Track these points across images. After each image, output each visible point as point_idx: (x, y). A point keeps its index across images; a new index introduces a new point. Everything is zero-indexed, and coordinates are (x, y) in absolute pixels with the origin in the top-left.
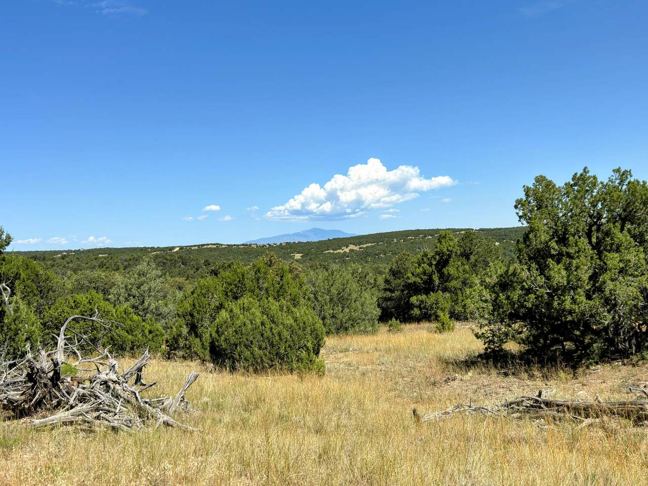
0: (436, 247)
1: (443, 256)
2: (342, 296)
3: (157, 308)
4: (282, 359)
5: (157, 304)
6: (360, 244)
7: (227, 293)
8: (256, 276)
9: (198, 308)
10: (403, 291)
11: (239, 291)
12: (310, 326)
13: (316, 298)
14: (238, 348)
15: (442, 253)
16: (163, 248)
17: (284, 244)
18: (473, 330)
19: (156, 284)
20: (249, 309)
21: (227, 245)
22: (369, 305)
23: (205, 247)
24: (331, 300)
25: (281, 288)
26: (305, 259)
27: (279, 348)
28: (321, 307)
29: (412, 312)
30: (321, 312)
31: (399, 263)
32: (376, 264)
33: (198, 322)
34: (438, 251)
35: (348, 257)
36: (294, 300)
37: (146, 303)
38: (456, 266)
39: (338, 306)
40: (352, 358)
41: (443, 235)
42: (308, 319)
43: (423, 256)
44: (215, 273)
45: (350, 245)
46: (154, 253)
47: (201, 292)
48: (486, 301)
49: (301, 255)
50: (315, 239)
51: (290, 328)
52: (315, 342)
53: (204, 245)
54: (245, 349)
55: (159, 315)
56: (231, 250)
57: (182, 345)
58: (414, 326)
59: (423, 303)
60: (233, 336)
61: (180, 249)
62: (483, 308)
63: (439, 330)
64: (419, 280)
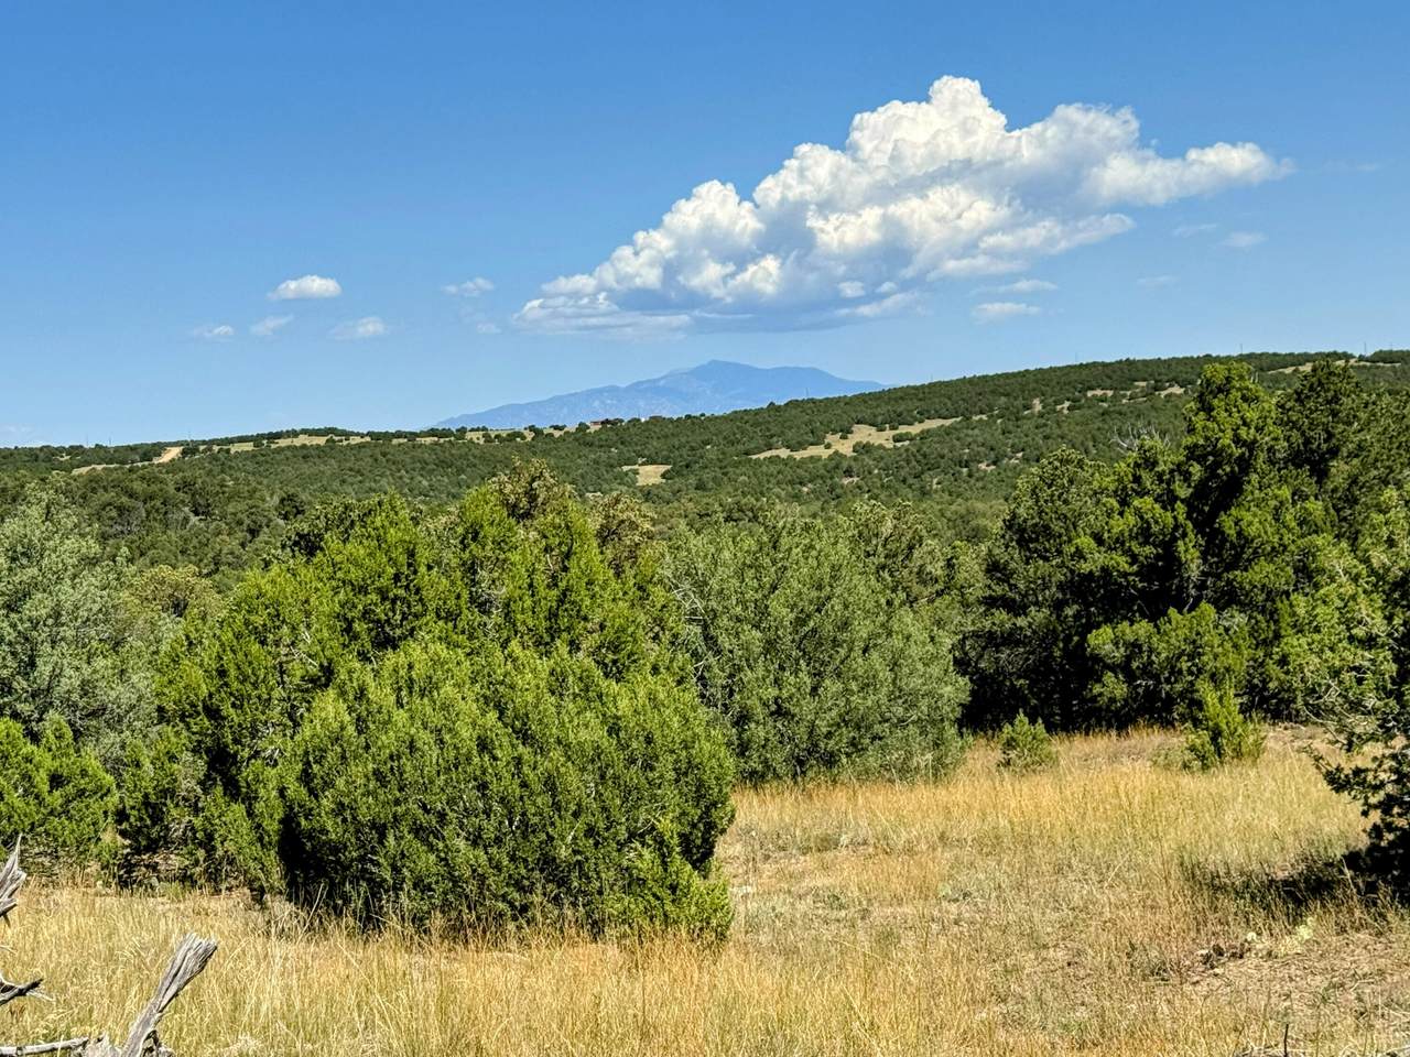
0: (1191, 430)
1: (1217, 465)
2: (814, 631)
3: (86, 688)
4: (563, 882)
5: (86, 671)
6: (896, 420)
7: (350, 623)
8: (466, 555)
9: (235, 685)
10: (1058, 606)
11: (398, 617)
12: (673, 752)
13: (709, 639)
14: (391, 840)
15: (1217, 453)
16: (117, 449)
17: (594, 428)
18: (1317, 759)
19: (84, 592)
20: (429, 688)
21: (369, 434)
22: (920, 666)
23: (283, 443)
24: (770, 646)
25: (561, 601)
26: (678, 482)
27: (550, 838)
28: (731, 676)
29: (1097, 689)
30: (731, 694)
31: (1045, 494)
32: (960, 500)
33: (236, 741)
34: (1196, 446)
35: (848, 473)
36: (616, 649)
37: (44, 669)
38: (1273, 503)
39: (796, 673)
40: (847, 874)
41: (1219, 379)
42: (663, 724)
43: (1137, 465)
44: (309, 545)
45: (856, 428)
46: (84, 470)
47: (247, 623)
48: (1370, 642)
49: (663, 468)
50: (718, 405)
51: (593, 761)
52: (695, 813)
53: (278, 435)
54: (417, 844)
55: (94, 714)
56: (384, 455)
57: (177, 831)
58: (1101, 743)
59: (1141, 652)
60: (368, 793)
61: (184, 453)
62: (1357, 669)
63: (1203, 758)
64: (1122, 562)
